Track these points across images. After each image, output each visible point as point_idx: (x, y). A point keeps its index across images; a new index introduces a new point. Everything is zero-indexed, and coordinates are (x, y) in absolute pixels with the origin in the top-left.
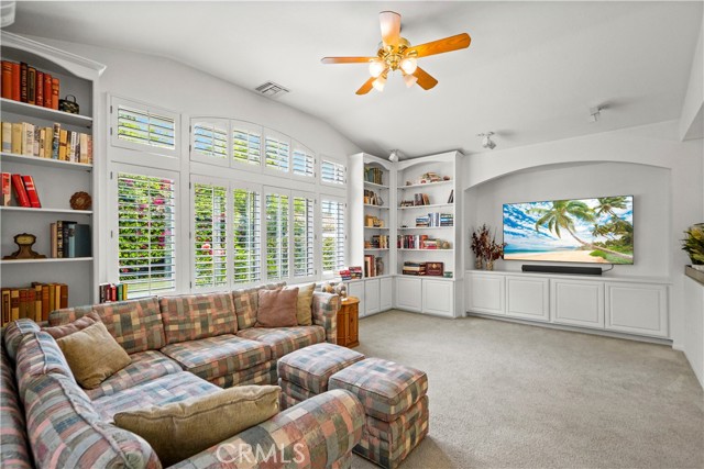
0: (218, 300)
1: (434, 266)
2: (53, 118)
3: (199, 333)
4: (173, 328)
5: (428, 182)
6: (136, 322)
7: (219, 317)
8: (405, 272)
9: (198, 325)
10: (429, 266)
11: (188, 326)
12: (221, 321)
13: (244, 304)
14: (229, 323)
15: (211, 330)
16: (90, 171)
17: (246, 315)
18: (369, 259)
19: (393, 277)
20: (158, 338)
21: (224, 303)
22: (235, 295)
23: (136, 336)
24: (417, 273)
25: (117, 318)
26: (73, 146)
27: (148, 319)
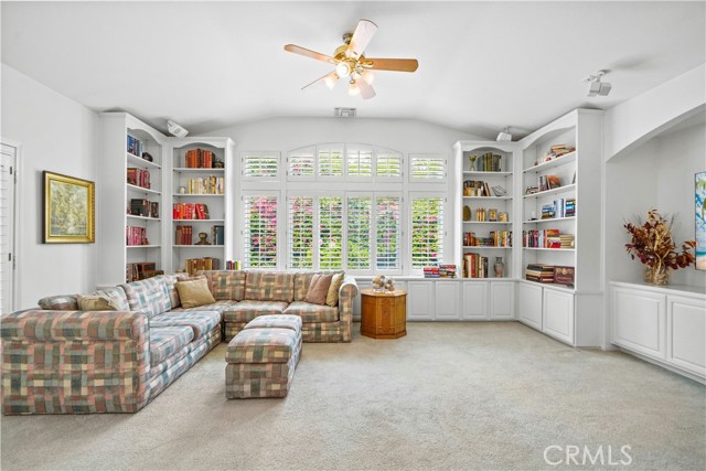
0: (281, 278)
1: (564, 271)
2: (212, 172)
3: (263, 296)
4: (248, 290)
5: (554, 159)
6: (228, 282)
7: (279, 289)
8: (529, 278)
9: (263, 291)
10: (558, 270)
11: (257, 291)
12: (279, 292)
13: (301, 283)
14: (285, 294)
15: (271, 296)
16: (223, 197)
17: (300, 291)
18: (469, 258)
19: (517, 282)
20: (238, 295)
21: (285, 280)
22: (295, 276)
23: (227, 290)
24: (539, 280)
25: (220, 279)
26: (217, 186)
27: (234, 282)
